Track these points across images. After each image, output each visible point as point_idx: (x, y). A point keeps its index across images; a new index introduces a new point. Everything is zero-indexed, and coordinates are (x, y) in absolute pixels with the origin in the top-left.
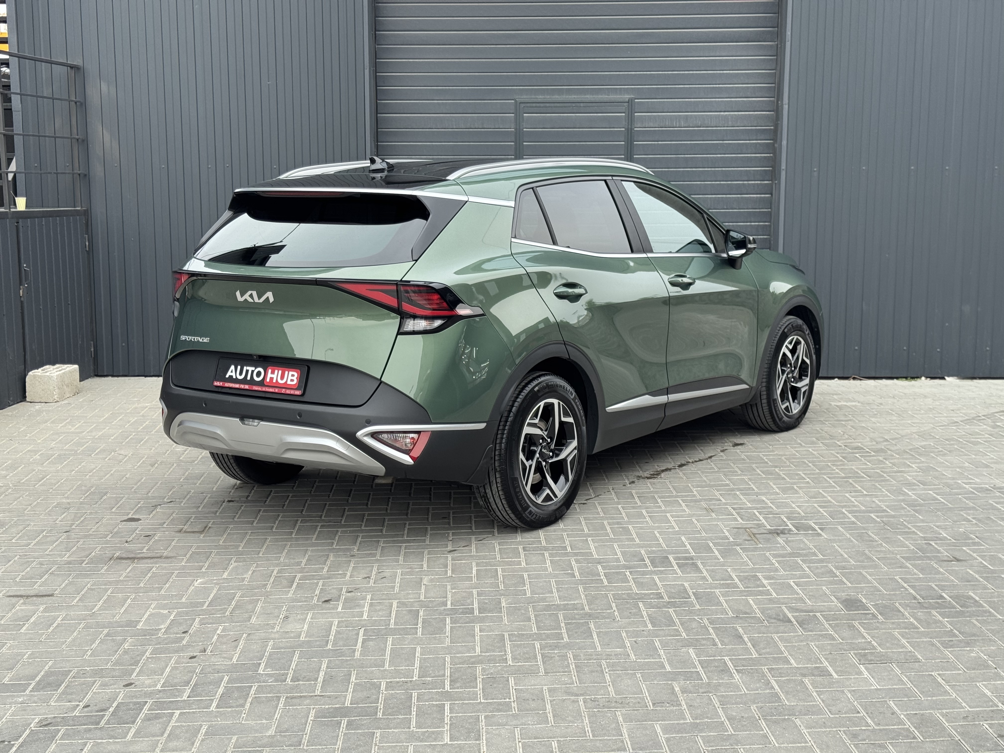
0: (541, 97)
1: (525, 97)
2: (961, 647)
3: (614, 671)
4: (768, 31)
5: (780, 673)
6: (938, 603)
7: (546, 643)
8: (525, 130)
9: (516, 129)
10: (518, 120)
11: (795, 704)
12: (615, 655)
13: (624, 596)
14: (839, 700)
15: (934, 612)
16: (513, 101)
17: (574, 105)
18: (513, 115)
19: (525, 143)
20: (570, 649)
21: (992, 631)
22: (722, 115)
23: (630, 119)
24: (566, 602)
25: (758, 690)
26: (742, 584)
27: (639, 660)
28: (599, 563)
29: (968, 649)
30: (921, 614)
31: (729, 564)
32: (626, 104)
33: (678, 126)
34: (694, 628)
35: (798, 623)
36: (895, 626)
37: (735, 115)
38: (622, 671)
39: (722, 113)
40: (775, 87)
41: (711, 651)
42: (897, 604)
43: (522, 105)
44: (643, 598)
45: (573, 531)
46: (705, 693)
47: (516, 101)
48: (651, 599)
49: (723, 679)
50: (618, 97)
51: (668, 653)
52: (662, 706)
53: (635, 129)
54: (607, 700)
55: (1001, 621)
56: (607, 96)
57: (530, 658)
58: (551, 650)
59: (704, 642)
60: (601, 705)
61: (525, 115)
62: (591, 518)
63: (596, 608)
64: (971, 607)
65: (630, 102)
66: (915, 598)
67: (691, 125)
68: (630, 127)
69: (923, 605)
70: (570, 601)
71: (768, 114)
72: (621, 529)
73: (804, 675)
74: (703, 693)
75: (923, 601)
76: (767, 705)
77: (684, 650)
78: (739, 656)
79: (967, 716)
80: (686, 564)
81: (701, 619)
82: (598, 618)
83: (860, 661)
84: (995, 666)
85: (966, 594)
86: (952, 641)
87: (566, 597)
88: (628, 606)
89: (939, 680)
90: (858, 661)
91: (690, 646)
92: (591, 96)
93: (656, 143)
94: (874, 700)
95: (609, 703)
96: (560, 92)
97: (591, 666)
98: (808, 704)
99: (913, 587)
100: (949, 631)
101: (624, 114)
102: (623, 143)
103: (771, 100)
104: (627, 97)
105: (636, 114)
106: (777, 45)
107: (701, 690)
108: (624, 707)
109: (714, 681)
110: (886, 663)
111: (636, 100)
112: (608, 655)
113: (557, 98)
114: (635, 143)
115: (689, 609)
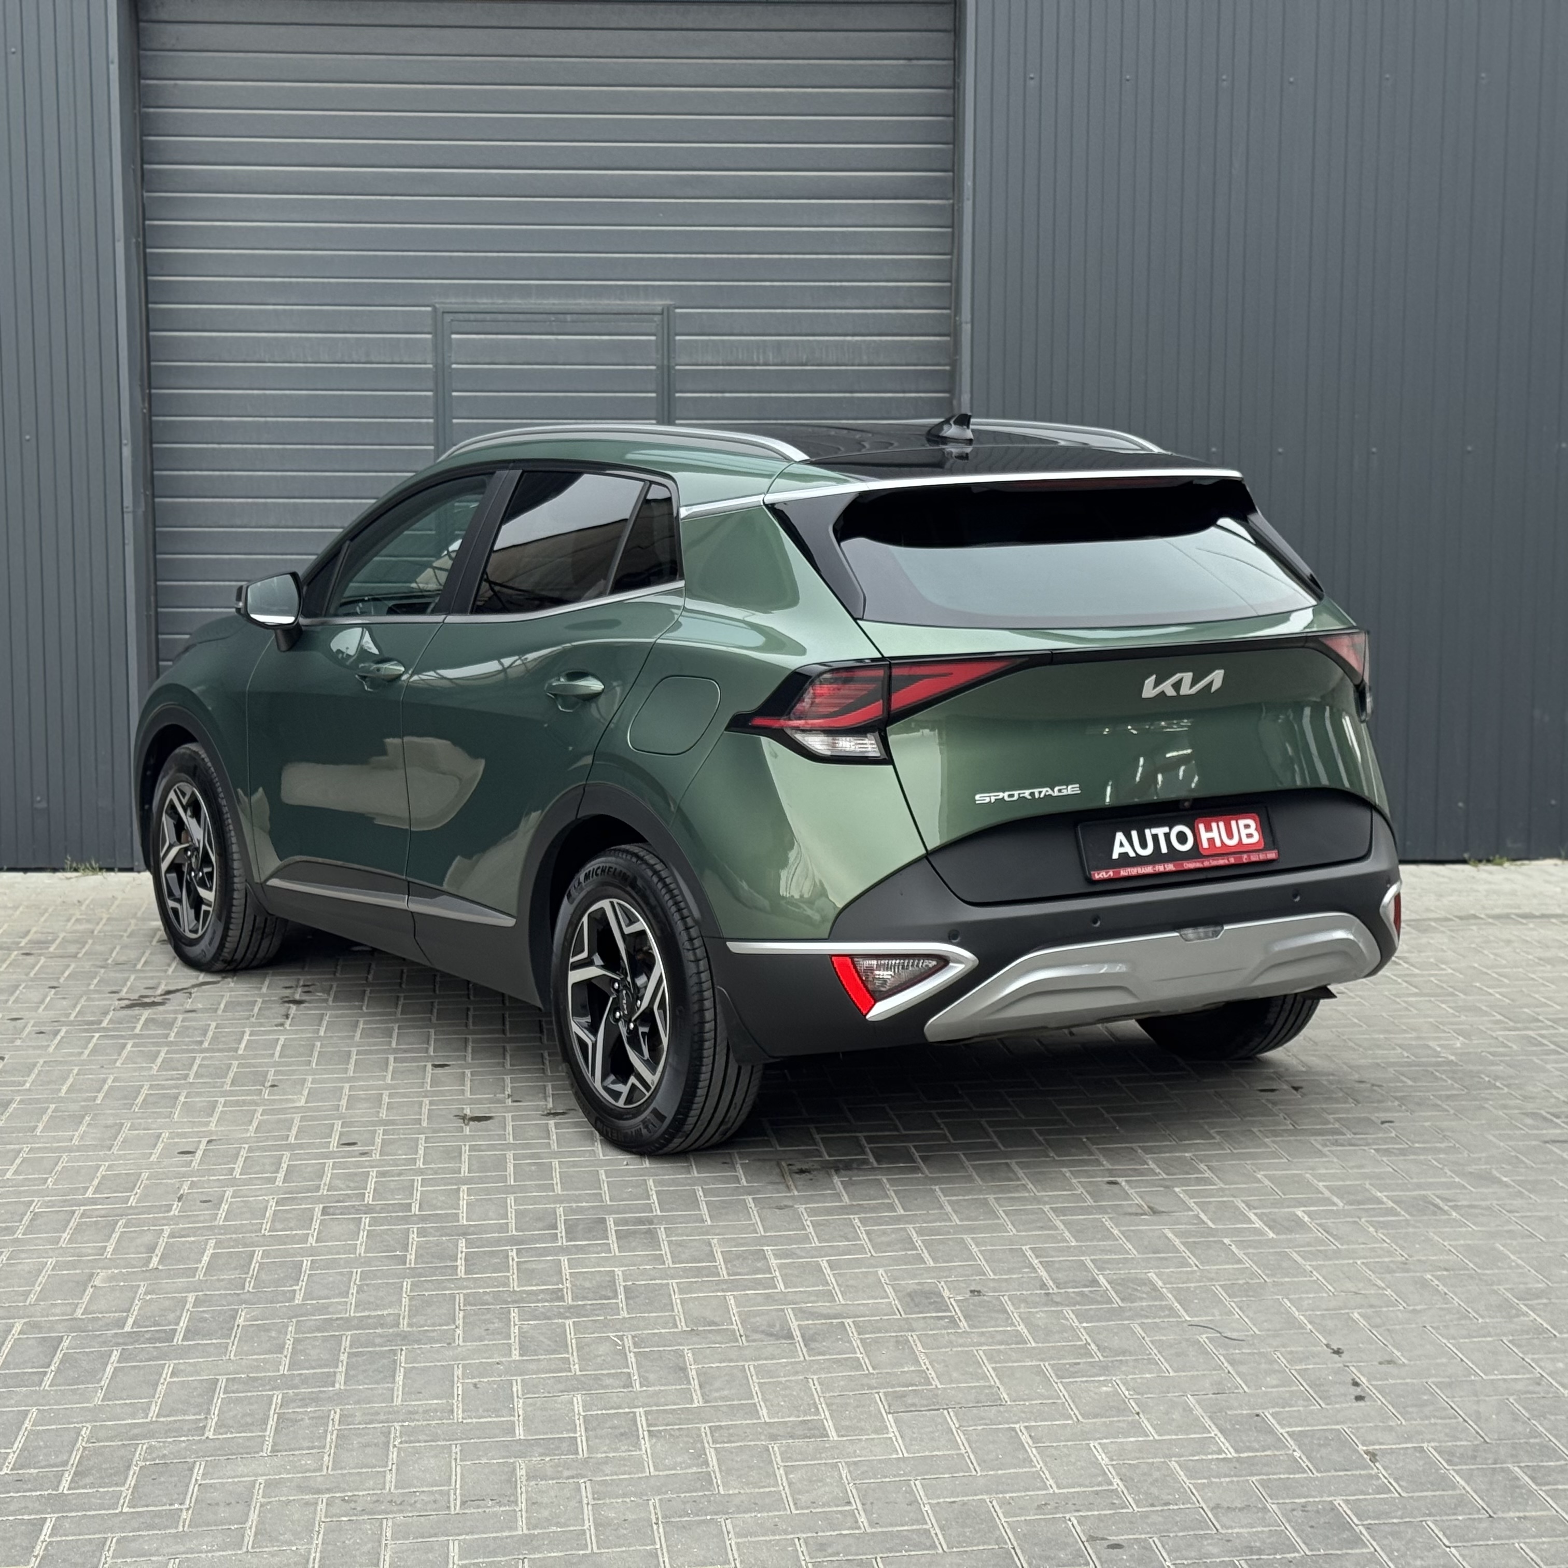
0: (485, 301)
1: (453, 300)
2: (1090, 1376)
3: (411, 1442)
4: (935, 177)
5: (731, 1435)
6: (1082, 1294)
7: (297, 1394)
8: (454, 366)
9: (436, 366)
10: (440, 346)
11: (736, 1491)
12: (425, 1412)
13: (486, 1297)
14: (820, 1481)
15: (1068, 1312)
16: (429, 309)
17: (552, 318)
18: (429, 336)
19: (454, 394)
20: (337, 1405)
21: (1160, 1345)
22: (849, 342)
23: (668, 347)
24: (366, 1313)
25: (675, 1469)
26: (727, 1268)
27: (469, 1421)
28: (464, 1234)
29: (1102, 1378)
30: (1043, 1315)
31: (717, 1231)
32: (657, 318)
33: (761, 361)
34: (601, 1356)
35: (804, 1340)
36: (983, 1340)
37: (874, 341)
38: (425, 1442)
39: (849, 338)
40: (951, 287)
41: (615, 1399)
42: (1006, 1297)
43: (448, 318)
44: (522, 1300)
45: (436, 1173)
46: (573, 1477)
47: (435, 310)
48: (538, 1301)
49: (616, 1450)
50: (642, 302)
51: (531, 1405)
52: (478, 1507)
53: (678, 367)
54: (374, 1498)
55: (1185, 1325)
56: (619, 302)
57: (252, 1424)
58: (299, 1407)
59: (608, 1381)
60: (359, 1509)
61: (454, 336)
62: (483, 1148)
63: (422, 1322)
64: (1141, 1299)
65: (666, 313)
66: (1043, 1286)
67: (787, 362)
68: (666, 362)
69: (1052, 1300)
70: (375, 1310)
71: (938, 342)
72: (533, 1168)
73: (774, 1438)
74: (568, 1478)
75: (1056, 1290)
76: (683, 1495)
77: (565, 1397)
78: (667, 1405)
79: (1046, 1504)
80: (634, 1232)
81: (621, 1338)
82: (418, 1342)
83: (889, 1407)
84: (1137, 1410)
85: (1143, 1276)
86: (1079, 1364)
87: (369, 1303)
88: (488, 1316)
89: (1023, 1438)
90: (886, 1407)
91: (578, 1390)
92: (588, 302)
93: (720, 395)
94: (888, 1480)
95: (377, 1504)
96: (525, 291)
97: (368, 1434)
98: (762, 1490)
99: (1047, 1265)
100: (1080, 1347)
101: (653, 338)
102: (654, 395)
103: (942, 314)
104: (658, 303)
105: (678, 338)
106: (953, 205)
107: (566, 1473)
108: (401, 1511)
109: (599, 1455)
110: (938, 1410)
111: (678, 311)
112: (410, 1413)
113: (517, 303)
114: (678, 395)
115: (606, 1318)
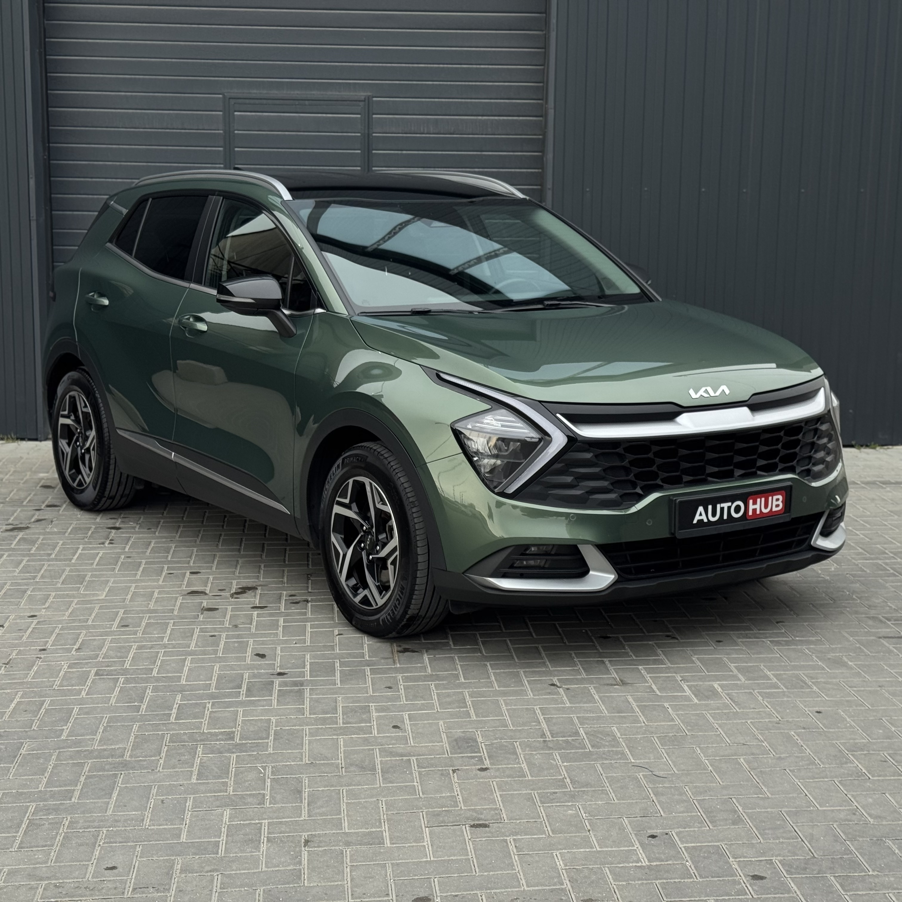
0: (255, 91)
1: (236, 91)
2: (562, 802)
3: (111, 842)
4: (534, 17)
5: (320, 842)
6: (567, 742)
7: (45, 806)
8: (236, 132)
9: (225, 132)
10: (228, 119)
11: (315, 884)
12: (126, 821)
13: (185, 737)
14: (372, 878)
15: (556, 755)
16: (221, 96)
17: (297, 103)
18: (221, 113)
19: (236, 149)
20: (70, 814)
21: (611, 780)
22: (480, 120)
23: (368, 122)
24: (105, 747)
25: (278, 866)
26: (343, 718)
27: (153, 827)
28: (181, 691)
29: (570, 804)
30: (539, 757)
31: (343, 692)
32: (362, 104)
33: (426, 132)
34: (248, 781)
35: (382, 772)
36: (497, 774)
37: (496, 120)
38: (120, 843)
39: (480, 118)
40: (543, 86)
41: (251, 813)
42: (518, 743)
43: (232, 102)
44: (207, 740)
45: (174, 647)
46: (210, 871)
47: (224, 96)
48: (217, 740)
49: (242, 851)
50: (351, 94)
51: (195, 816)
52: (143, 893)
53: (374, 135)
54: (76, 885)
55: (630, 765)
56: (337, 93)
57: (11, 827)
58: (44, 815)
59: (250, 800)
60: (64, 893)
61: (236, 113)
62: (208, 630)
63: (139, 755)
64: (604, 746)
65: (368, 100)
66: (543, 735)
67: (442, 132)
68: (366, 131)
69: (547, 746)
70: (111, 745)
71: (535, 120)
72: (236, 645)
73: (348, 844)
74: (207, 872)
75: (551, 739)
76: (279, 886)
77: (220, 810)
78: (284, 818)
79: (517, 899)
80: (291, 691)
81: (264, 768)
82: (133, 768)
83: (428, 822)
84: (589, 828)
85: (608, 729)
86: (556, 793)
87: (109, 740)
88: (182, 751)
89: (510, 848)
90: (426, 823)
91: (228, 806)
92: (319, 93)
93: (400, 152)
94: (416, 877)
95: (77, 890)
96: (280, 85)
97: (84, 836)
98: (332, 884)
99: (547, 720)
100: (560, 780)
101: (359, 116)
102: (359, 151)
103: (538, 103)
104: (362, 94)
105: (374, 116)
106: (545, 34)
107: (207, 868)
108: (91, 895)
109: (231, 855)
110: (459, 825)
111: (374, 99)
112: (116, 821)
113: (275, 93)
114: (374, 152)
115: (258, 753)
